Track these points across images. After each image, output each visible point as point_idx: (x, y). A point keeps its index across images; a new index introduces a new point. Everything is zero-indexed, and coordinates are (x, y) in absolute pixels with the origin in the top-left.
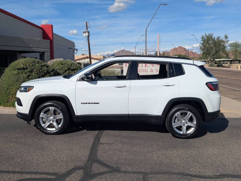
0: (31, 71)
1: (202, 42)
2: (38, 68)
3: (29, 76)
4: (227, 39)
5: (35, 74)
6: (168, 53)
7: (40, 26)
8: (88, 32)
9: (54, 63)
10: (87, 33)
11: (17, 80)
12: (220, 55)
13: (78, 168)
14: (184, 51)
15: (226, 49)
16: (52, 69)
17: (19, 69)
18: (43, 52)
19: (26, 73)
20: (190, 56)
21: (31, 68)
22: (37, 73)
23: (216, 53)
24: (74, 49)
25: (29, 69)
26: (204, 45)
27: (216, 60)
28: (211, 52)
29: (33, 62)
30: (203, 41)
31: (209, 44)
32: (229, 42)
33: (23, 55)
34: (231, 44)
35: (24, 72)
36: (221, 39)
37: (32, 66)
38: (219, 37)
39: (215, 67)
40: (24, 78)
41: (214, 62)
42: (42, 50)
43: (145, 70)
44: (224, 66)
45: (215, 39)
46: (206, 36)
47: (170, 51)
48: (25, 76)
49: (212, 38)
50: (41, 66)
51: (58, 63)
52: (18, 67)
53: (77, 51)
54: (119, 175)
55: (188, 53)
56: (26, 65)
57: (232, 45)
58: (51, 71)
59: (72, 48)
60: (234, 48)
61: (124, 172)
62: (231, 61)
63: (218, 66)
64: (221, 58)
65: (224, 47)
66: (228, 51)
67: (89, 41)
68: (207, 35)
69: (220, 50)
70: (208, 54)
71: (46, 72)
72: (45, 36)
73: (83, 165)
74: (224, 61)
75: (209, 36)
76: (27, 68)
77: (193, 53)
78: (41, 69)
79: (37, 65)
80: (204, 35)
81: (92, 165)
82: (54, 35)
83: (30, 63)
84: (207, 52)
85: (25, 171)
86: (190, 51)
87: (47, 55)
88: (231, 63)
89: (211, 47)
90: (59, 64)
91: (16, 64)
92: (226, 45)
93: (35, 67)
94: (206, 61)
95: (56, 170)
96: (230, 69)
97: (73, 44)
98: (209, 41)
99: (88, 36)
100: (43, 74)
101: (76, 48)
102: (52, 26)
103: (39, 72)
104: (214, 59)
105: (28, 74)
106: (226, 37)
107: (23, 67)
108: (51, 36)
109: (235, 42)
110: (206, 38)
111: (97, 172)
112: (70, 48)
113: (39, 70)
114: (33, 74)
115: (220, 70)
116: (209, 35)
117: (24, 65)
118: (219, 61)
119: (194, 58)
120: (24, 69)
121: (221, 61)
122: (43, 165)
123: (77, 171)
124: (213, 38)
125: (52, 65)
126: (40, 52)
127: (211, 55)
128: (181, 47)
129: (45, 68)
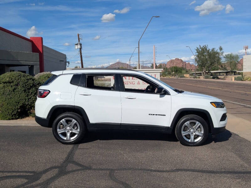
0: (17, 85)
1: (197, 54)
2: (24, 81)
3: (15, 89)
4: (222, 51)
5: (21, 87)
6: (165, 65)
7: (29, 38)
8: (81, 45)
9: (40, 76)
10: (79, 45)
11: (3, 93)
12: (215, 66)
13: (55, 167)
14: (181, 63)
15: (221, 61)
16: (38, 82)
17: (5, 83)
18: (31, 66)
19: (12, 87)
20: (187, 68)
21: (17, 81)
22: (23, 87)
23: (211, 64)
24: (66, 62)
25: (15, 83)
26: (199, 57)
27: (212, 72)
28: (206, 64)
29: (19, 76)
30: (197, 52)
31: (204, 55)
32: (224, 54)
33: (12, 68)
34: (226, 55)
35: (10, 85)
36: (215, 50)
37: (18, 79)
38: (213, 48)
39: (210, 79)
40: (9, 91)
41: (210, 73)
42: (31, 63)
43: (132, 82)
44: (219, 78)
45: (210, 51)
46: (201, 48)
47: (167, 63)
48: (11, 89)
49: (206, 49)
50: (27, 80)
51: (45, 76)
52: (4, 81)
53: (69, 63)
54: (89, 171)
55: (185, 65)
56: (12, 79)
57: (227, 57)
58: (37, 85)
59: (63, 61)
60: (229, 59)
61: (95, 169)
62: (227, 73)
63: (214, 78)
64: (217, 70)
65: (219, 59)
66: (223, 63)
67: (81, 53)
68: (202, 46)
69: (215, 61)
70: (203, 66)
71: (32, 85)
72: (35, 49)
73: (59, 165)
74: (220, 73)
75: (203, 48)
76: (13, 82)
77: (190, 65)
78: (27, 82)
79: (23, 78)
80: (199, 47)
81: (67, 165)
82: (43, 48)
83: (16, 77)
84: (202, 64)
85: (7, 170)
86: (187, 63)
87: (36, 68)
88: (226, 75)
89: (206, 59)
90: (45, 78)
91: (2, 78)
92: (221, 56)
93: (21, 80)
94: (201, 73)
95: (35, 169)
96: (225, 81)
97: (65, 56)
98: (204, 52)
99: (81, 49)
100: (29, 87)
101: (67, 61)
102: (42, 38)
103: (25, 85)
104: (209, 71)
105: (13, 88)
106: (221, 49)
107: (9, 81)
108: (40, 49)
109: (230, 53)
110: (200, 50)
111: (71, 170)
112: (62, 61)
113: (25, 83)
114: (19, 87)
115: (214, 82)
116: (203, 46)
117: (10, 79)
118: (215, 73)
119: (191, 70)
120: (10, 82)
121: (217, 73)
122: (24, 166)
123: (53, 170)
124: (208, 49)
125: (39, 79)
126: (29, 66)
127: (206, 67)
128: (178, 59)
129: (31, 81)
